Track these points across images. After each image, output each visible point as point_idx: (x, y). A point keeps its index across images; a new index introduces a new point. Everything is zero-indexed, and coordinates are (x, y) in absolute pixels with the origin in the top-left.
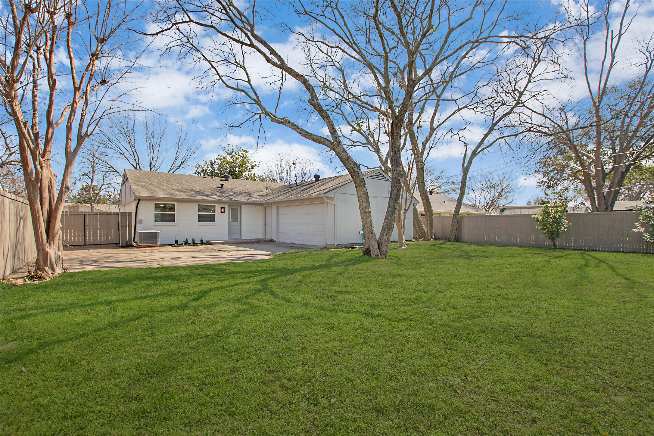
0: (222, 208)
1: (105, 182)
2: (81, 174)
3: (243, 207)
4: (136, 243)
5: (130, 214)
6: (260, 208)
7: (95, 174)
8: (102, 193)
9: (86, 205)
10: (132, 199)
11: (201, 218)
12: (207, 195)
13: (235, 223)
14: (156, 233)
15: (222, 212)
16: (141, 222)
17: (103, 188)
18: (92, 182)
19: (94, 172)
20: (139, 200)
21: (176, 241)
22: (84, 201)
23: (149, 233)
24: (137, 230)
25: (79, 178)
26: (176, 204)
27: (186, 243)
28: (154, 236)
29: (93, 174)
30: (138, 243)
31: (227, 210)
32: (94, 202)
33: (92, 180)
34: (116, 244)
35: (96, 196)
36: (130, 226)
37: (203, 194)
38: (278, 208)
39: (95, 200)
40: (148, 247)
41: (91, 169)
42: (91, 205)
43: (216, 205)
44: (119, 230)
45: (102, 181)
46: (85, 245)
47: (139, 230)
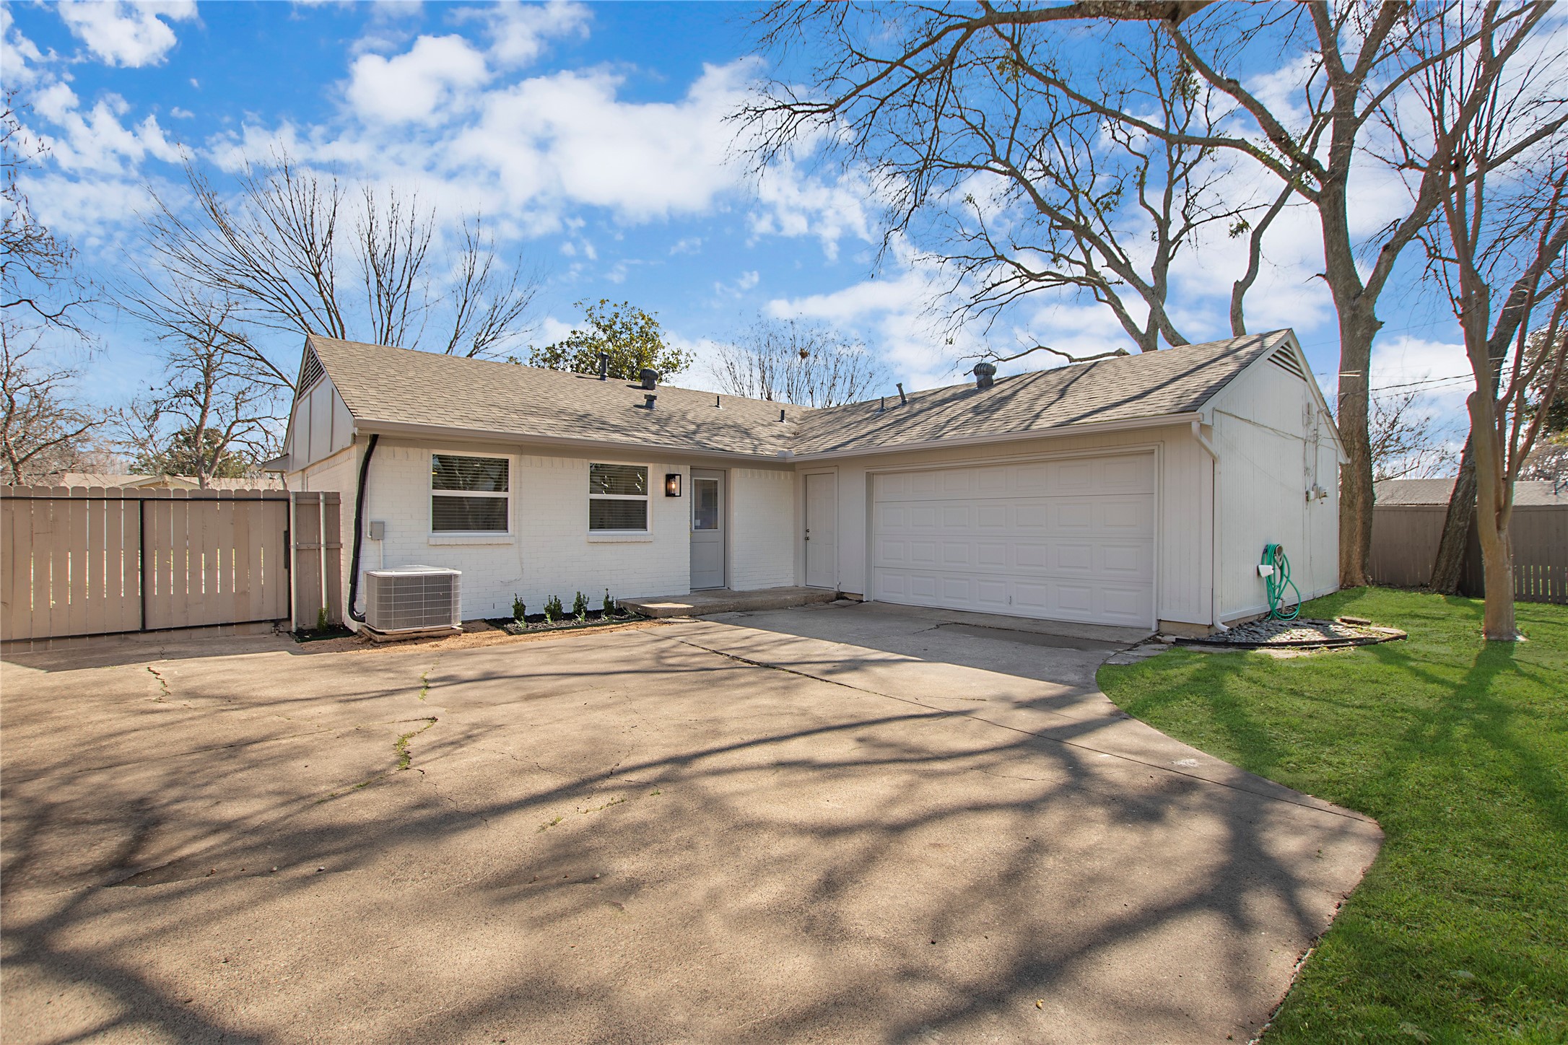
0: (670, 478)
1: (241, 416)
2: (172, 393)
3: (737, 475)
4: (361, 619)
5: (333, 500)
6: (785, 477)
7: (211, 393)
8: (232, 447)
9: (187, 479)
10: (343, 438)
11: (602, 517)
12: (617, 429)
13: (708, 534)
14: (449, 578)
15: (669, 494)
16: (380, 531)
17: (235, 430)
18: (203, 416)
19: (208, 387)
20: (374, 439)
21: (519, 609)
22: (182, 468)
23: (417, 579)
24: (364, 566)
25: (168, 403)
26: (512, 458)
27: (556, 612)
28: (441, 588)
29: (207, 392)
30: (373, 620)
31: (685, 486)
32: (208, 472)
33: (204, 408)
34: (276, 622)
35: (216, 456)
36: (334, 549)
37: (603, 425)
38: (870, 477)
39: (212, 467)
40: (416, 639)
41: (202, 380)
42: (202, 479)
43: (650, 467)
44: (288, 566)
45: (233, 413)
46: (144, 630)
47: (372, 564)
